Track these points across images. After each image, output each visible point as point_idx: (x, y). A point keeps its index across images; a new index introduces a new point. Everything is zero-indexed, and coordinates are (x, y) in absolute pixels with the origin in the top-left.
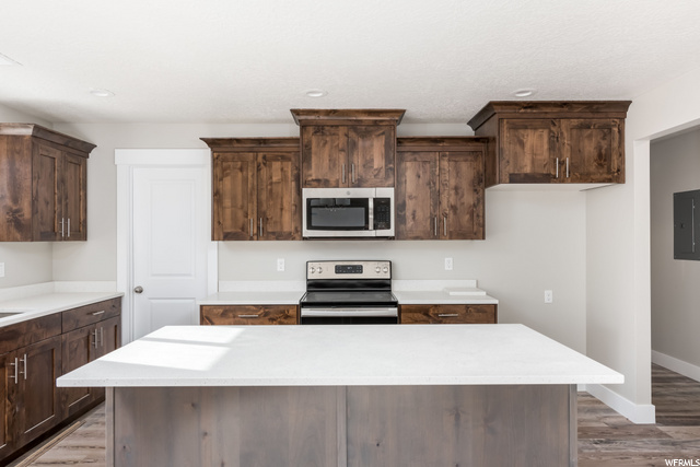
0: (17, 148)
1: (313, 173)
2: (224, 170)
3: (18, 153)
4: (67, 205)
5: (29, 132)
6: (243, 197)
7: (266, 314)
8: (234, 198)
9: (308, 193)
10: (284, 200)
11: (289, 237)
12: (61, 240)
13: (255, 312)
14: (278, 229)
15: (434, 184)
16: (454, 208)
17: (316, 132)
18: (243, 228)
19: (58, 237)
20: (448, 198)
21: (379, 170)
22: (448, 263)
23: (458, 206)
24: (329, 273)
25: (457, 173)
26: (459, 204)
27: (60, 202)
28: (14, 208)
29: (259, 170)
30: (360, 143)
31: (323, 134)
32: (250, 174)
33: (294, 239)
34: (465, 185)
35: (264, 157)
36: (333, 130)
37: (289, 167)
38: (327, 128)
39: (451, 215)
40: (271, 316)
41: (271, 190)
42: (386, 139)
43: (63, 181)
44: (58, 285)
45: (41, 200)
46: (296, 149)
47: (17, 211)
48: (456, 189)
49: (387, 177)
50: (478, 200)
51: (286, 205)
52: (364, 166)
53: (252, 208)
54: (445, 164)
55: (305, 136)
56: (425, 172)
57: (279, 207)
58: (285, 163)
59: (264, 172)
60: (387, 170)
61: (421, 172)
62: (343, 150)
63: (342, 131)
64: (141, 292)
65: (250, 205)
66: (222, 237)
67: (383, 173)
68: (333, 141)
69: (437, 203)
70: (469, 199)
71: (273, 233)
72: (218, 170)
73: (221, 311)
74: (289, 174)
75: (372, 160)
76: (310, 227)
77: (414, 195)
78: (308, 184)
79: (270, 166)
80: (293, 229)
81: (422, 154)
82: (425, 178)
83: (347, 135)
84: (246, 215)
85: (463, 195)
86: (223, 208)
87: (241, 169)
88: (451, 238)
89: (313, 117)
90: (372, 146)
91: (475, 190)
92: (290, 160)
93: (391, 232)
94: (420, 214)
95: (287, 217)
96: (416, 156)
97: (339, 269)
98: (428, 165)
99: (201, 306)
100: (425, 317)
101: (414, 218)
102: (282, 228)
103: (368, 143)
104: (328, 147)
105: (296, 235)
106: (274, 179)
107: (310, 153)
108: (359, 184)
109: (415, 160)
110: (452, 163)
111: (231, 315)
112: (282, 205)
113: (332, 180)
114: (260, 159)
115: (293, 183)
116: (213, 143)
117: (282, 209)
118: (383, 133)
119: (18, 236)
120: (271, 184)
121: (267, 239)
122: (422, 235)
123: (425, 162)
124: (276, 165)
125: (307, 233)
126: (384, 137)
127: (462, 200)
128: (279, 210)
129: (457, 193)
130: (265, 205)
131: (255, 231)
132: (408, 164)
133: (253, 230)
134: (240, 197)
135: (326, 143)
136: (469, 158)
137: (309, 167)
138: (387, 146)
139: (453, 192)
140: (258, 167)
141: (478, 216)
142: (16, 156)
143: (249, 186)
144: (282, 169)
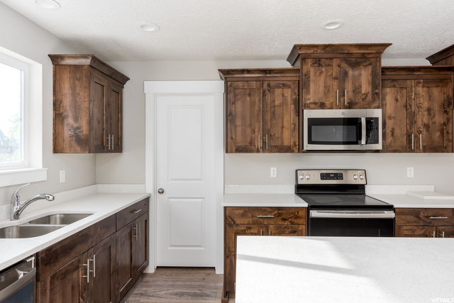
0: (78, 76)
1: (311, 97)
2: (235, 96)
3: (78, 80)
4: (111, 124)
5: (87, 62)
6: (251, 117)
7: (279, 215)
8: (243, 118)
9: (309, 114)
10: (285, 120)
11: (288, 150)
12: (107, 152)
13: (270, 213)
14: (279, 143)
15: (411, 106)
16: (427, 126)
17: (313, 64)
18: (251, 143)
19: (106, 150)
20: (422, 118)
21: (366, 95)
22: (410, 172)
23: (431, 125)
24: (315, 179)
25: (430, 97)
26: (431, 123)
27: (107, 122)
28: (75, 126)
29: (264, 95)
30: (350, 72)
31: (320, 65)
32: (257, 99)
33: (292, 152)
34: (436, 107)
35: (269, 85)
36: (328, 61)
37: (288, 93)
38: (323, 60)
39: (425, 133)
40: (284, 217)
41: (274, 111)
42: (373, 69)
43: (108, 105)
44: (100, 187)
45: (95, 119)
46: (294, 79)
47: (78, 128)
48: (429, 110)
49: (374, 100)
50: (448, 120)
51: (285, 124)
52: (354, 91)
53: (258, 126)
54: (420, 90)
55: (305, 67)
56: (402, 97)
57: (280, 125)
58: (285, 90)
59: (268, 97)
60: (373, 95)
61: (399, 97)
62: (336, 78)
63: (335, 62)
64: (163, 192)
65: (257, 124)
66: (234, 150)
67: (370, 98)
68: (327, 71)
69: (412, 122)
70: (439, 119)
71: (276, 147)
72: (231, 96)
73: (241, 211)
74: (289, 99)
75: (361, 86)
76: (310, 142)
77: (393, 115)
78: (308, 107)
79: (274, 93)
80: (292, 143)
81: (400, 82)
82: (402, 101)
83: (339, 66)
84: (254, 131)
85: (434, 116)
86: (235, 126)
87: (250, 95)
88: (424, 151)
89: (311, 51)
90: (360, 75)
91: (446, 111)
92: (290, 87)
93: (379, 146)
94: (397, 132)
95: (286, 134)
96: (395, 83)
97: (324, 176)
98: (405, 91)
99: (225, 208)
100: (416, 219)
101: (392, 135)
102: (283, 143)
103: (356, 73)
104: (323, 76)
105: (294, 149)
106: (277, 103)
107: (309, 81)
108: (351, 106)
109: (394, 86)
110: (425, 89)
111: (250, 215)
112: (283, 123)
113: (327, 103)
114: (265, 86)
115: (293, 106)
116: (226, 74)
117: (283, 127)
118: (370, 64)
119: (78, 149)
120: (274, 106)
121: (271, 151)
122: (400, 148)
123: (402, 88)
124: (278, 91)
125: (307, 146)
126: (370, 67)
127: (434, 120)
128: (280, 128)
129: (429, 114)
130: (269, 124)
131: (261, 145)
132: (388, 90)
133: (259, 144)
134: (248, 118)
135: (322, 72)
136: (440, 84)
137: (308, 92)
138: (374, 74)
139: (426, 113)
140: (264, 92)
141: (448, 133)
142: (77, 82)
143: (257, 108)
144: (283, 95)
